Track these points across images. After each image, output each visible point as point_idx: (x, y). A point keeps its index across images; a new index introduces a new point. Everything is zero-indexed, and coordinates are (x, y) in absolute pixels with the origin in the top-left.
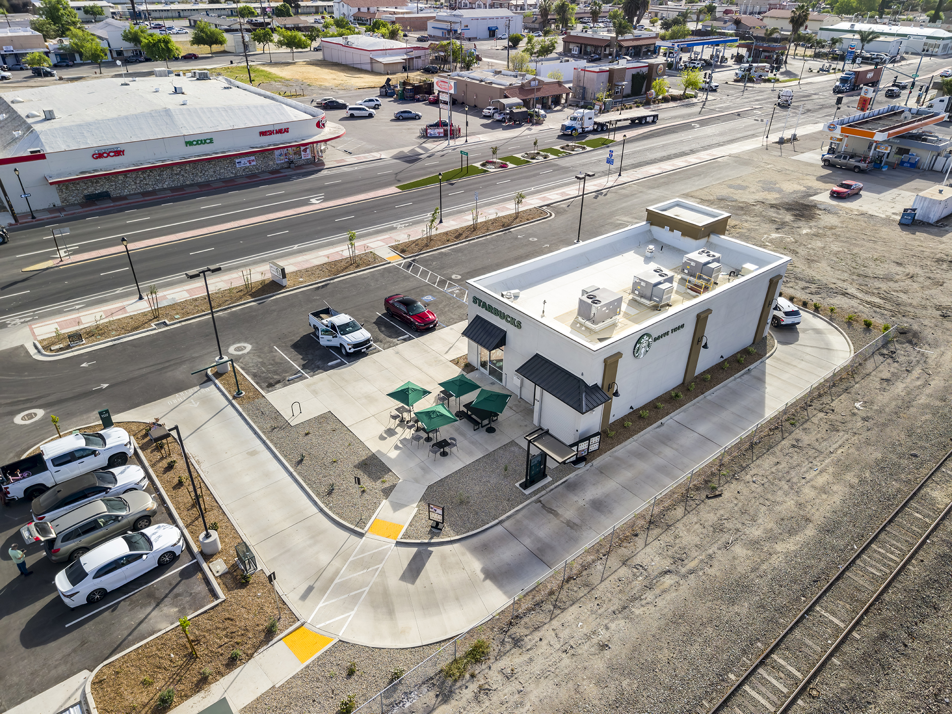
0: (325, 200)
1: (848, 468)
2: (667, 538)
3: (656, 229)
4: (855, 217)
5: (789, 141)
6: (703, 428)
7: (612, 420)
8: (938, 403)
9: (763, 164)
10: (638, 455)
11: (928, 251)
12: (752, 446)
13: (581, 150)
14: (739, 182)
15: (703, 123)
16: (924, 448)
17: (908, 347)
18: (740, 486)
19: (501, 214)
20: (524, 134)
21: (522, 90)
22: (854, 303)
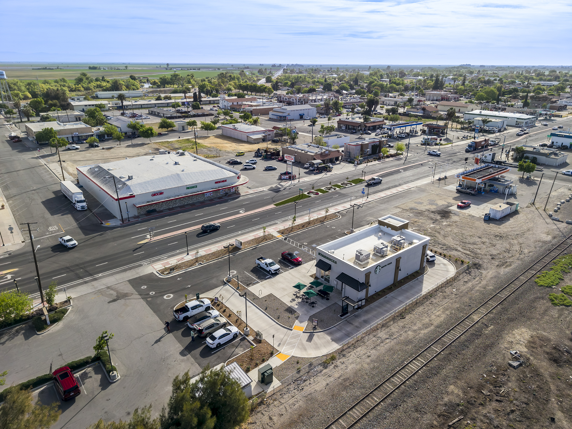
0: (246, 211)
1: (447, 310)
2: (387, 330)
3: (382, 227)
4: (466, 217)
5: (443, 179)
6: (400, 298)
7: (369, 295)
8: (482, 289)
9: (430, 191)
10: (378, 307)
11: (493, 232)
12: (417, 303)
13: (350, 185)
14: (420, 200)
15: (405, 170)
16: (474, 303)
17: (476, 270)
18: (412, 315)
19: (319, 217)
20: (324, 177)
21: (322, 155)
22: (459, 253)
